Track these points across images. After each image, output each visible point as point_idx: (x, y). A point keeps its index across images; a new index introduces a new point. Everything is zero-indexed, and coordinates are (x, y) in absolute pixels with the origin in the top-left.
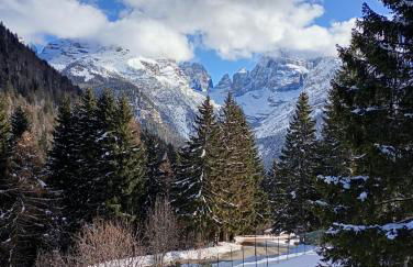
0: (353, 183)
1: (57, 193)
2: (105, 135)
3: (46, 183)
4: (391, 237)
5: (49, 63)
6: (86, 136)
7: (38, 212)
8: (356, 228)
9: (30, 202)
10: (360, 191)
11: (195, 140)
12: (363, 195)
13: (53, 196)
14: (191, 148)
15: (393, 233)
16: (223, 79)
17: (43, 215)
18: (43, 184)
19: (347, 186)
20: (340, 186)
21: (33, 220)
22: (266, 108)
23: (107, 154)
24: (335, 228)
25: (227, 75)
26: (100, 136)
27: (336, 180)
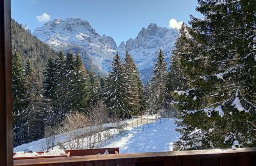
0: (190, 92)
1: (49, 100)
2: (70, 73)
3: (44, 95)
4: (209, 116)
5: (37, 38)
6: (61, 73)
7: (40, 109)
8: (193, 112)
9: (36, 105)
10: (193, 96)
11: (112, 73)
12: (195, 98)
13: (47, 102)
14: (111, 77)
15: (210, 114)
16: (122, 43)
17: (42, 111)
18: (42, 96)
19: (188, 94)
20: (185, 95)
21: (38, 113)
22: (142, 56)
23: (72, 81)
24: (184, 113)
25: (123, 42)
26: (68, 73)
27: (182, 92)
